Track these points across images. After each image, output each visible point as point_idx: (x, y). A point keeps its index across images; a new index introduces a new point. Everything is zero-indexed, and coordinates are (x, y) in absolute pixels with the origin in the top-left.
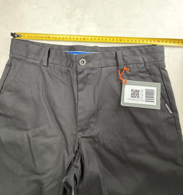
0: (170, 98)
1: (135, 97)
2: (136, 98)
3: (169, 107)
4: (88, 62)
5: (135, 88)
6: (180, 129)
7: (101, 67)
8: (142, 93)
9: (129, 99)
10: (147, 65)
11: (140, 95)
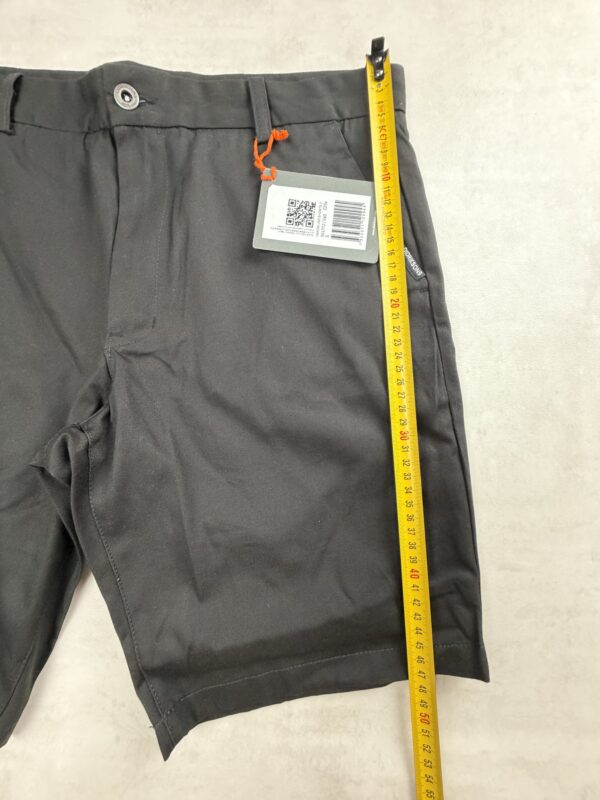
0: (418, 228)
1: (298, 224)
2: (303, 227)
3: (414, 257)
4: (147, 100)
5: (302, 194)
6: (446, 324)
7: (196, 129)
8: (323, 212)
9: (280, 229)
10: (350, 128)
11: (316, 219)
